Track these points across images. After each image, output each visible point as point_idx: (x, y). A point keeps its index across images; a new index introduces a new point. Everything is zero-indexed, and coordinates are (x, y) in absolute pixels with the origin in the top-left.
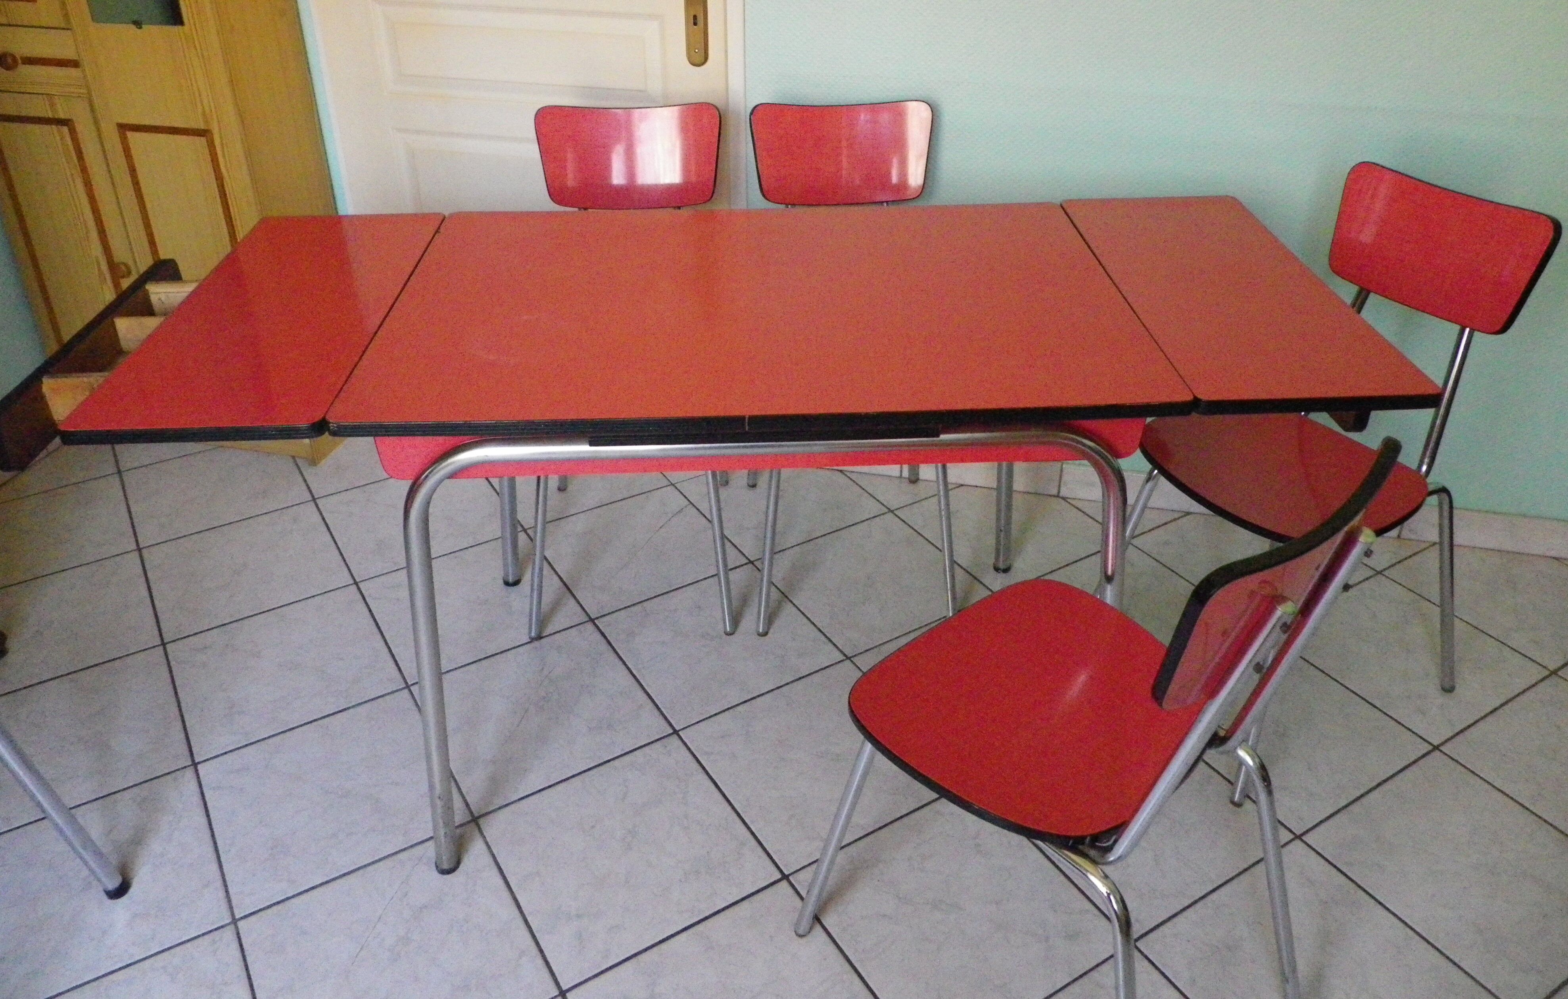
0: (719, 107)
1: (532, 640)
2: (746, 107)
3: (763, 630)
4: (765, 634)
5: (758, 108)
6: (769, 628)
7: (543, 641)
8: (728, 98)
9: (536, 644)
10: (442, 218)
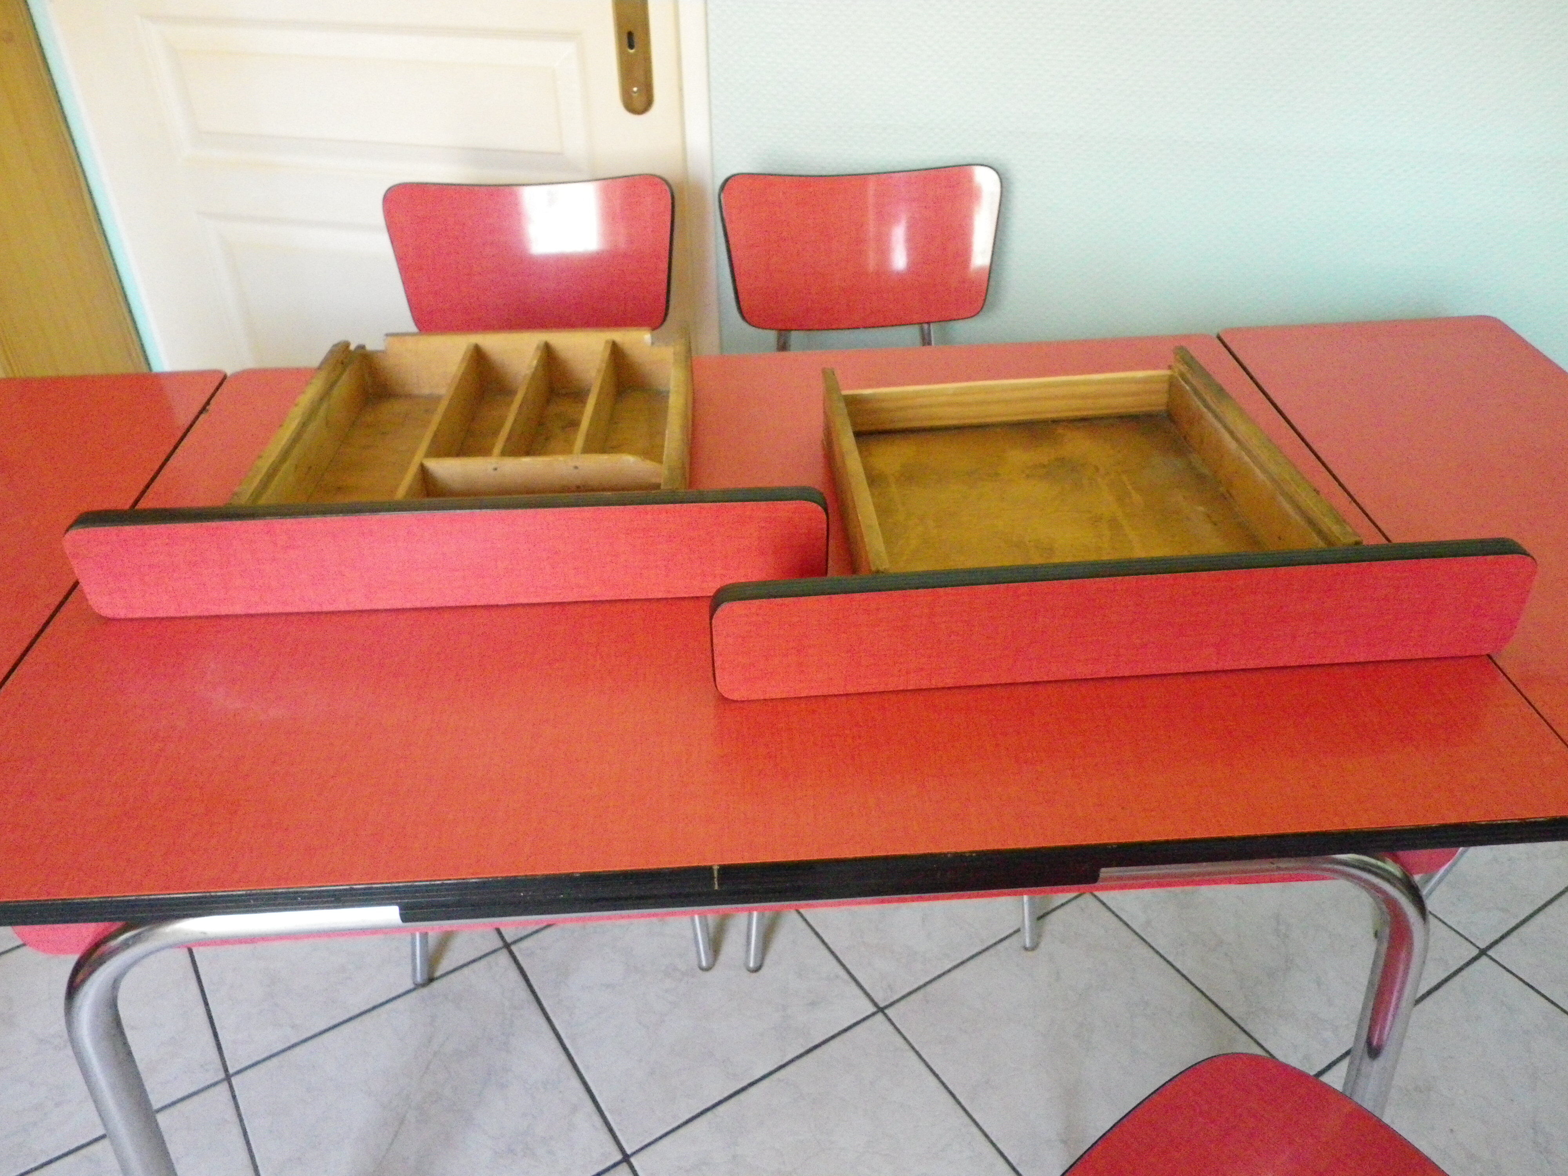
0: (670, 181)
1: (418, 986)
2: (713, 176)
3: (755, 962)
4: (757, 969)
5: (730, 181)
6: (763, 959)
7: (435, 985)
8: (685, 160)
9: (425, 991)
10: (222, 376)
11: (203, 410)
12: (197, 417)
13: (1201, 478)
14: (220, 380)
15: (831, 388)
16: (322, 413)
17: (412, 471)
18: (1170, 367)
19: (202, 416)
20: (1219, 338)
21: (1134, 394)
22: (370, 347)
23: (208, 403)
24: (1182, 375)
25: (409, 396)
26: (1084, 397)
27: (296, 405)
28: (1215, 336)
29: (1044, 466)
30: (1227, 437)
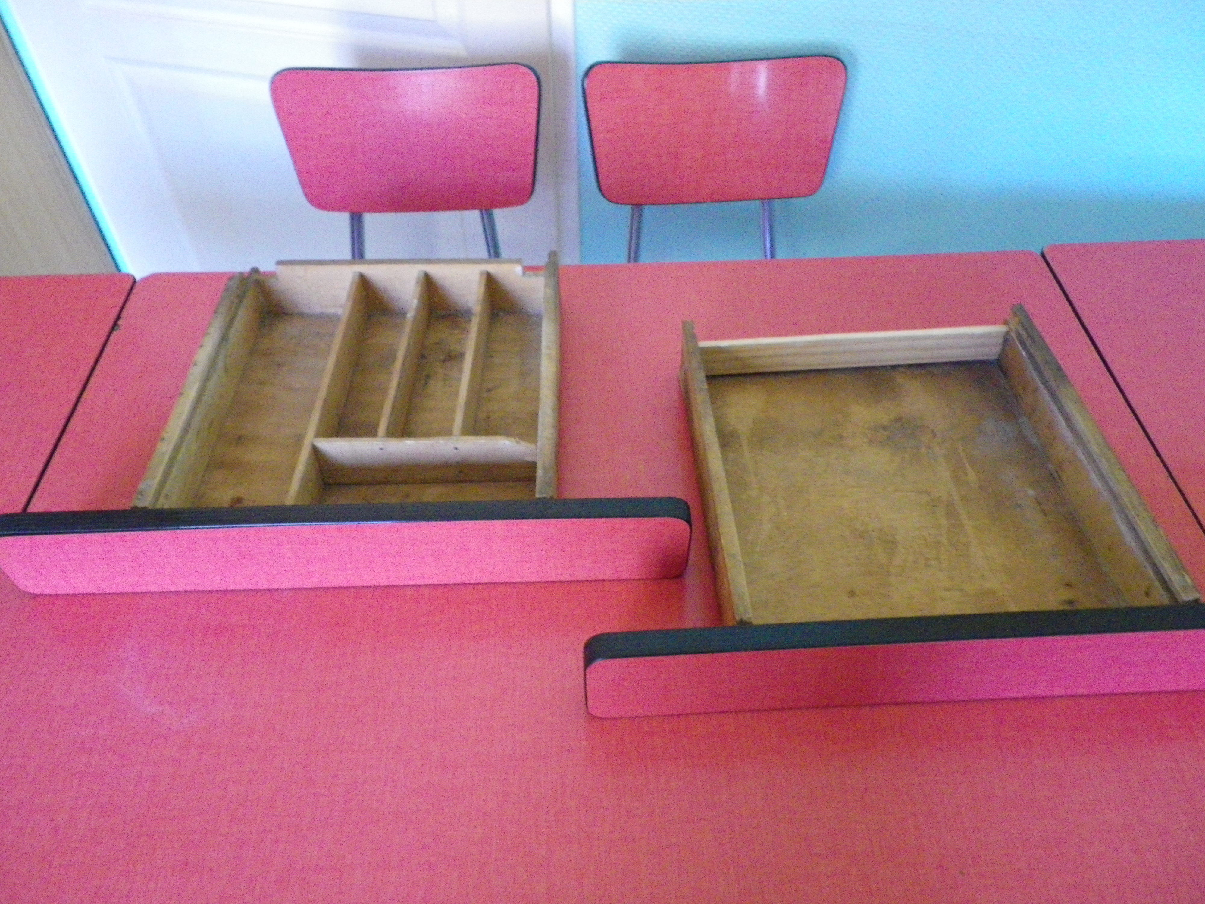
5: (593, 68)
11: (115, 326)
12: (108, 337)
13: (1030, 449)
14: (128, 287)
15: (691, 337)
16: (220, 364)
17: (305, 454)
18: (1006, 322)
19: (115, 333)
20: (1043, 256)
21: (969, 347)
22: (262, 269)
23: (118, 318)
24: (1019, 336)
25: (302, 315)
26: (925, 349)
27: (195, 365)
28: (1038, 252)
29: (885, 428)
30: (1062, 424)
